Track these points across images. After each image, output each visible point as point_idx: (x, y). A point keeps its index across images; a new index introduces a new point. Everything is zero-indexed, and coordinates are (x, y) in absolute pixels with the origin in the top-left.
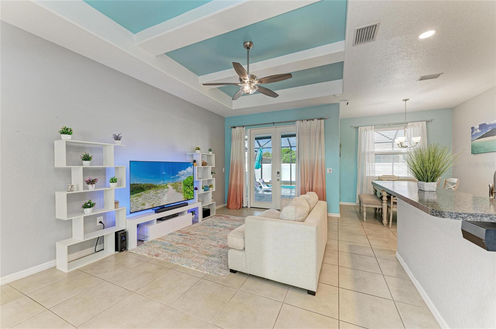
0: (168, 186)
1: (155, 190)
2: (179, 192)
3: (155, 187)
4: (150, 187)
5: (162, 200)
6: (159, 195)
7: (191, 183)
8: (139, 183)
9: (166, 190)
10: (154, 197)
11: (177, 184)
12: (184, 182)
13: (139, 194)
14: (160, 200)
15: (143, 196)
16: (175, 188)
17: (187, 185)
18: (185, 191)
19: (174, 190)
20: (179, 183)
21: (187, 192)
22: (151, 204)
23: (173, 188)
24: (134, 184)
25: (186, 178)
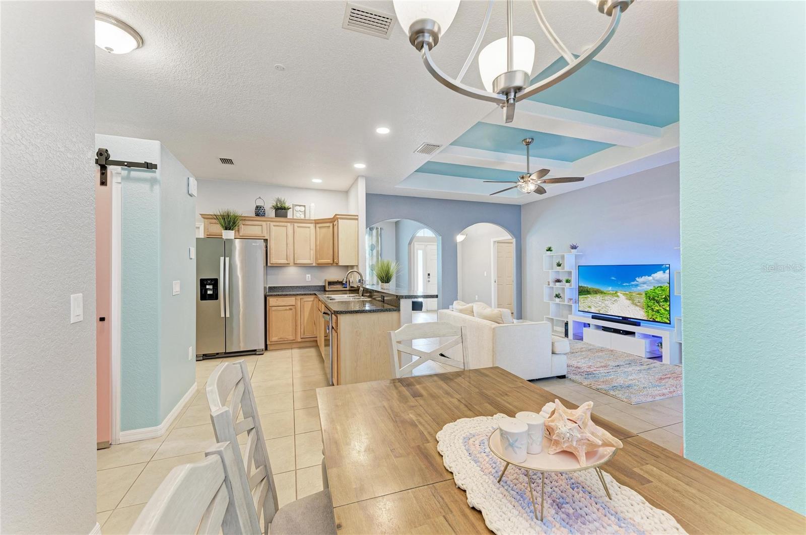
0: (619, 294)
1: (602, 296)
2: (637, 305)
3: (602, 292)
4: (596, 292)
5: (609, 309)
6: (606, 302)
7: (664, 296)
8: (585, 286)
9: (616, 298)
10: (600, 303)
11: (634, 294)
12: (646, 294)
13: (586, 296)
14: (607, 308)
15: (589, 299)
16: (630, 298)
17: (654, 299)
18: (649, 307)
19: (628, 302)
20: (637, 293)
21: (652, 309)
22: (597, 309)
23: (627, 299)
24: (582, 287)
25: (652, 288)
